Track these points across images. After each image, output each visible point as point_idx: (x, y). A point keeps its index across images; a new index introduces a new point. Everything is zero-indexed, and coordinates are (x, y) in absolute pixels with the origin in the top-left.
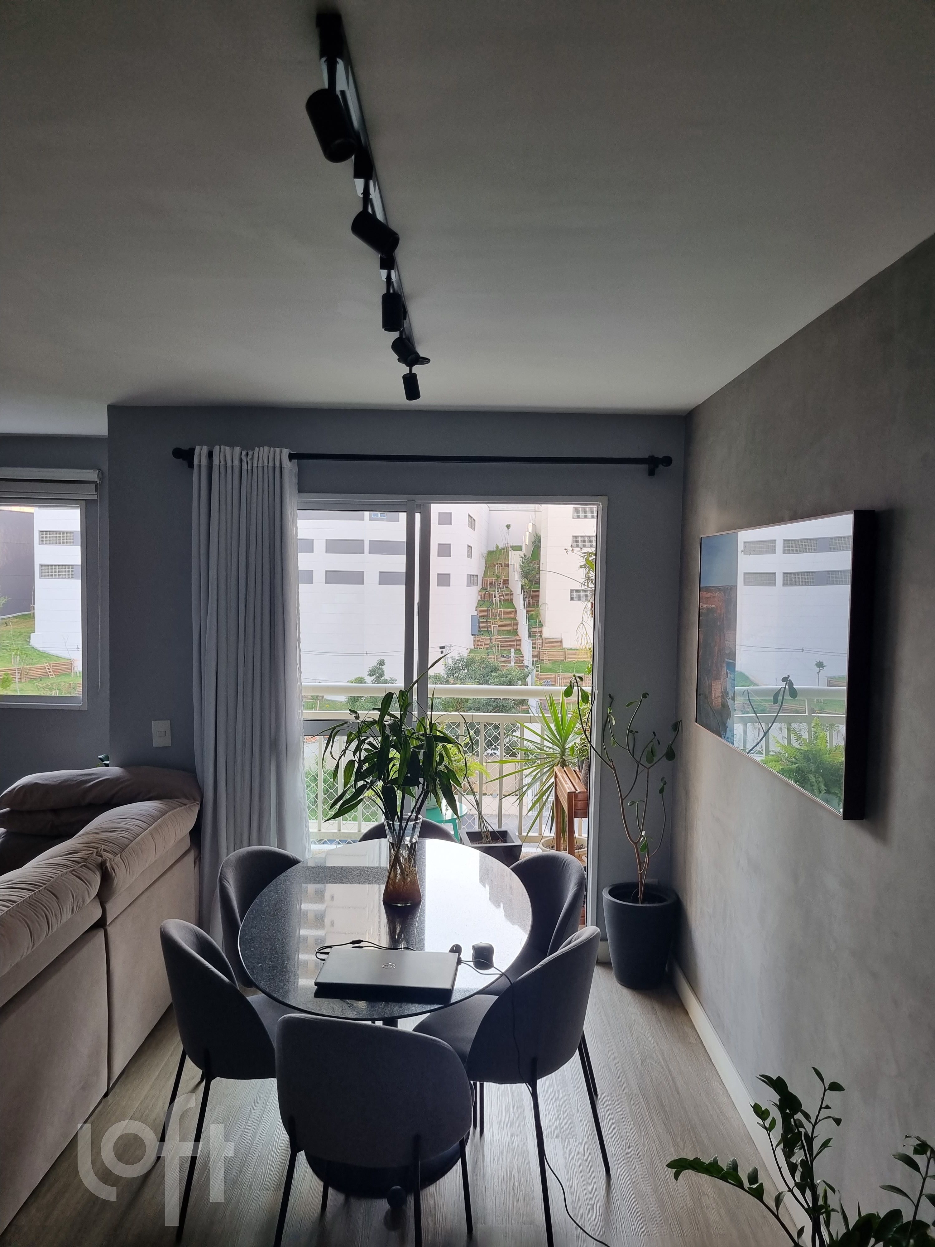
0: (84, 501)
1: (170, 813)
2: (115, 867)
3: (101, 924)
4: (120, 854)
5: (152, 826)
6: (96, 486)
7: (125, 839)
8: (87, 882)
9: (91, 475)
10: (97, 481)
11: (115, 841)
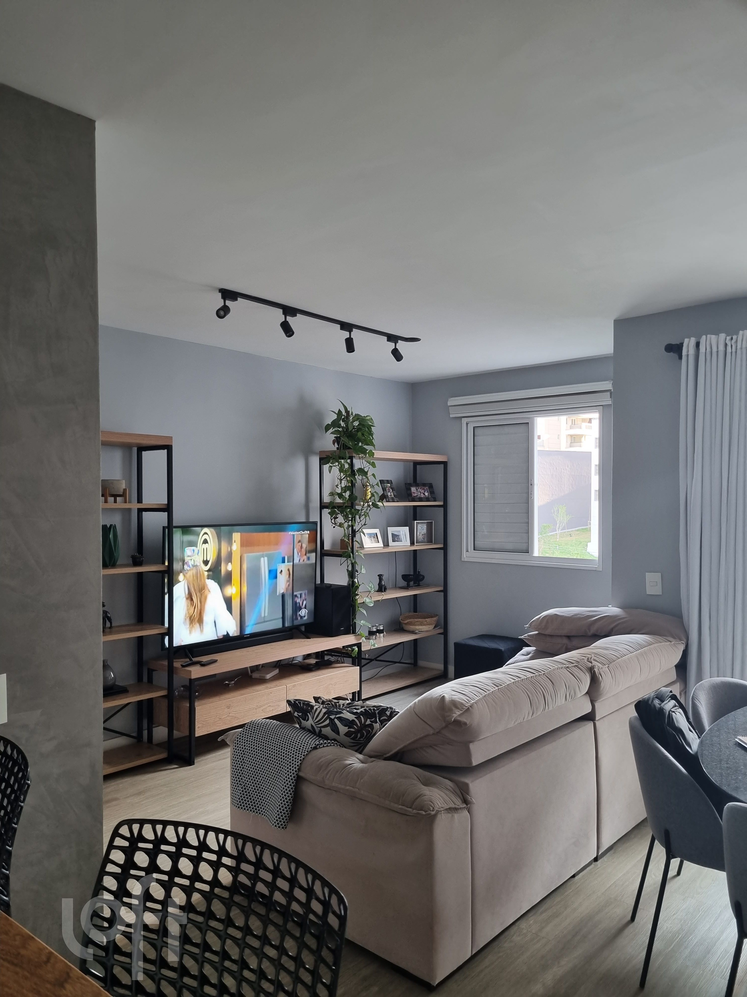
0: (601, 407)
1: (656, 645)
2: (602, 673)
3: (590, 717)
4: (607, 666)
5: (638, 652)
6: (611, 394)
7: (614, 656)
8: (579, 680)
9: (607, 385)
10: (611, 390)
11: (606, 657)
